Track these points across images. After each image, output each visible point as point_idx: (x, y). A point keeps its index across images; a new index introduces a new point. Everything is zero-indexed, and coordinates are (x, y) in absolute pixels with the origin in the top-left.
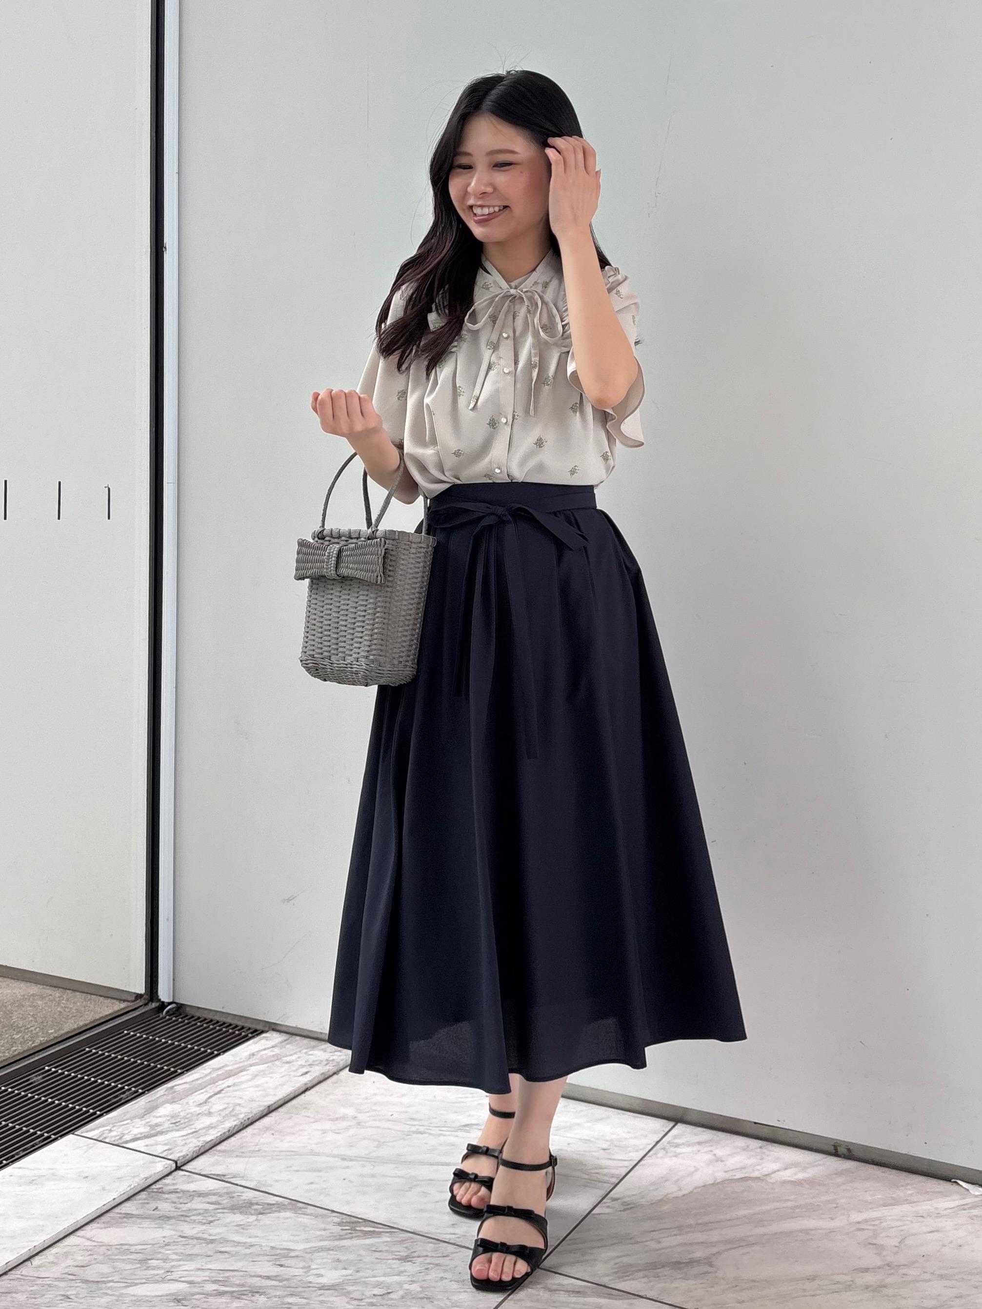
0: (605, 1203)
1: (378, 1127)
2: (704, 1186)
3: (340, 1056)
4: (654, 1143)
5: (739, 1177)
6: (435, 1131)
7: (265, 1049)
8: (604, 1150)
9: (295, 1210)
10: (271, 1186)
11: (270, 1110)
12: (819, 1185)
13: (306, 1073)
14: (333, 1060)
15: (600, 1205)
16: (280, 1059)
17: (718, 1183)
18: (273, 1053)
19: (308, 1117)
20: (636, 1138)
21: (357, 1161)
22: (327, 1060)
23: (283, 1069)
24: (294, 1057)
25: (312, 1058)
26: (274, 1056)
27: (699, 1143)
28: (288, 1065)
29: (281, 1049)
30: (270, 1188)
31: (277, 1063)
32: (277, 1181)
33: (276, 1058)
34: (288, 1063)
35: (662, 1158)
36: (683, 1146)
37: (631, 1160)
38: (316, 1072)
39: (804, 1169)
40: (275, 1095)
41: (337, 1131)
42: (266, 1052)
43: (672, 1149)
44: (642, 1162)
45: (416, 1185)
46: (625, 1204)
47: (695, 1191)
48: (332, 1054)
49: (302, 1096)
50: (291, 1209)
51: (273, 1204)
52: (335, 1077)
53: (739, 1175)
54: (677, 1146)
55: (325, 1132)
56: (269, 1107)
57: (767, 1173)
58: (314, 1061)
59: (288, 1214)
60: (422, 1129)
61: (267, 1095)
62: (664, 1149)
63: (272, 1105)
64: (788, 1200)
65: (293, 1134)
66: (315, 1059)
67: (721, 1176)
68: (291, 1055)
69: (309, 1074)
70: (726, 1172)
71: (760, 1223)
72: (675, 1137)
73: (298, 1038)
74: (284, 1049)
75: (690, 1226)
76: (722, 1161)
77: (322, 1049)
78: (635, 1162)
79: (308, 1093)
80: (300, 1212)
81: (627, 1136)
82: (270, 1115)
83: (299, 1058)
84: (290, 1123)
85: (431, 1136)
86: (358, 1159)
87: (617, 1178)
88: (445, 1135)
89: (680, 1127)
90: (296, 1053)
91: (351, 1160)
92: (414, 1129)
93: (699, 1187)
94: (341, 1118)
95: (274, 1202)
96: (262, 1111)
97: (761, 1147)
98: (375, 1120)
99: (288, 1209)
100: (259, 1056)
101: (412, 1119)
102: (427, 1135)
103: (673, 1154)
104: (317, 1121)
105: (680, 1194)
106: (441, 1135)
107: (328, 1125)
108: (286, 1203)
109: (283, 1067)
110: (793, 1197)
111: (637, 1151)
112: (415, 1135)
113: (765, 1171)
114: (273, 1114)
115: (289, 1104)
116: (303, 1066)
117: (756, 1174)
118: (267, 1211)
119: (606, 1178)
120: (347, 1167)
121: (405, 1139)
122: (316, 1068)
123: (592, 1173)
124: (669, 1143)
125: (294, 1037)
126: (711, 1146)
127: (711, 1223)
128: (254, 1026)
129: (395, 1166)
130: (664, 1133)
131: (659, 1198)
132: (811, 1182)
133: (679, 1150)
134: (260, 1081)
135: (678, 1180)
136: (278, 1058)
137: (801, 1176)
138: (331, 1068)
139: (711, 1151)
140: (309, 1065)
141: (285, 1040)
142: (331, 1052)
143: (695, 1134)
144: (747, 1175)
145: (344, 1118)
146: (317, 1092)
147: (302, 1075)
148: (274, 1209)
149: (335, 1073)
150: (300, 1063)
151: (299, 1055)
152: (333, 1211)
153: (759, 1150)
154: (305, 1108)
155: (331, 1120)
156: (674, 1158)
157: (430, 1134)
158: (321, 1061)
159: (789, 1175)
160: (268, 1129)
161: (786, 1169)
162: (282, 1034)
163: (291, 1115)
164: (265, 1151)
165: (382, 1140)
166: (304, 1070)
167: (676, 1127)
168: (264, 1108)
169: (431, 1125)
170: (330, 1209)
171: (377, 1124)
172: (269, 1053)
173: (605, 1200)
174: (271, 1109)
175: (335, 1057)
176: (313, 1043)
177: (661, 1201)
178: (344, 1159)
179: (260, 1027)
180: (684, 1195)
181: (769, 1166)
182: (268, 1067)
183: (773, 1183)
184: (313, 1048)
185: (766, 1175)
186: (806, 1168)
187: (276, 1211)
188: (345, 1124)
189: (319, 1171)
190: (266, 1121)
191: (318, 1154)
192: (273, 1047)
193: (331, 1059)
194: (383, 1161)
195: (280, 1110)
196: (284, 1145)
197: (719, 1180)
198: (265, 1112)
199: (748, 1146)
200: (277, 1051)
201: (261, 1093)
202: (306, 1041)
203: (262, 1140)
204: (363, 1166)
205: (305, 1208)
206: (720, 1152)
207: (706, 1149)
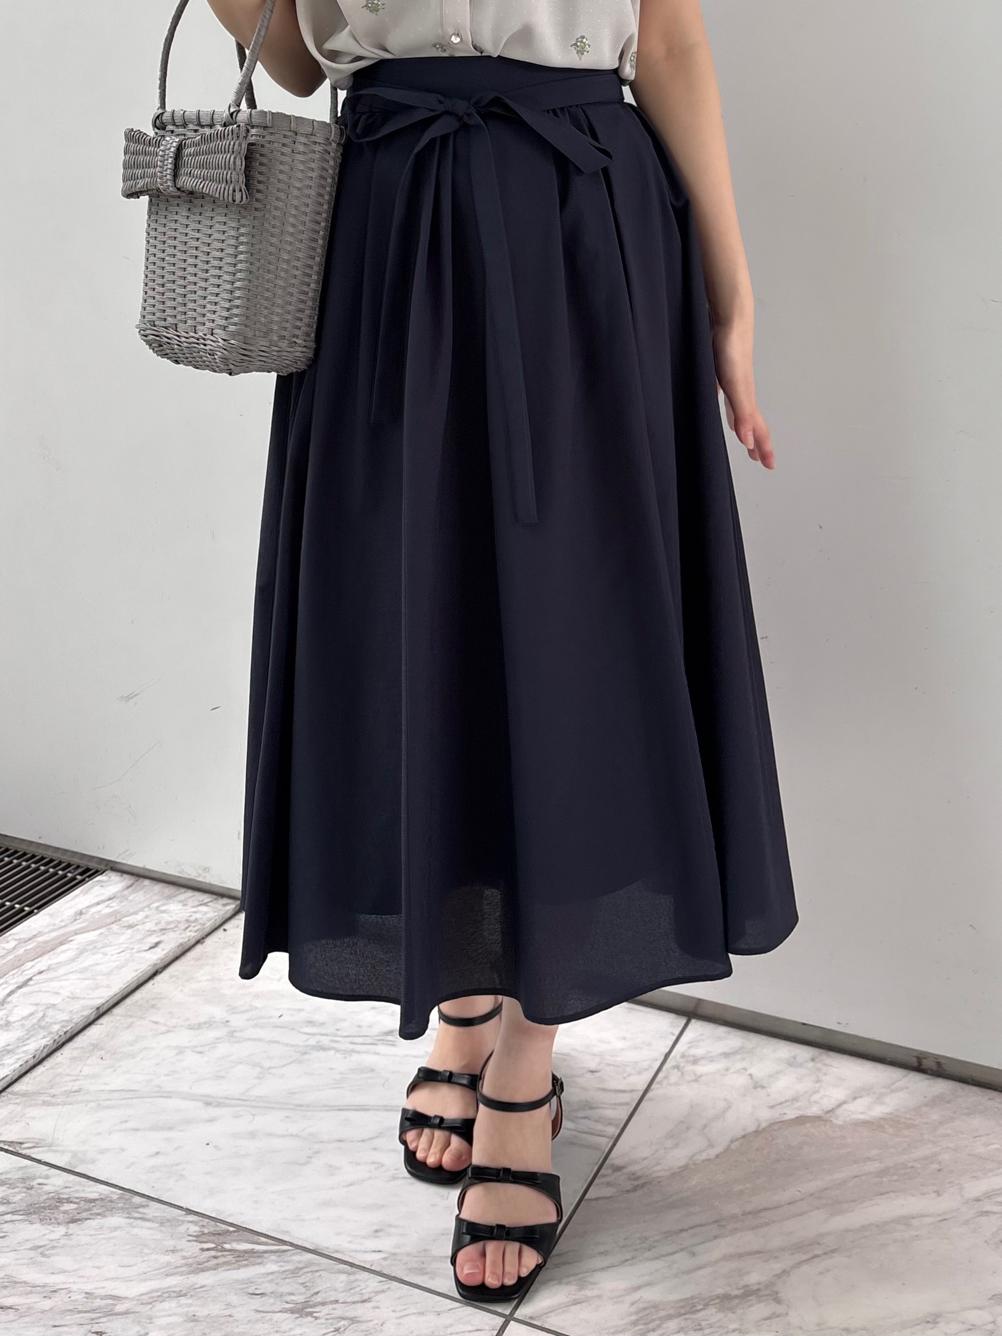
0: (605, 1176)
1: (260, 1040)
2: (744, 1137)
3: (206, 913)
4: (663, 1058)
5: (793, 1116)
6: (345, 1045)
7: (98, 904)
8: (592, 1072)
9: (130, 1210)
10: (93, 1161)
11: (101, 1013)
12: (908, 1127)
13: (157, 945)
14: (196, 920)
15: (596, 1181)
16: (120, 920)
17: (764, 1129)
18: (108, 910)
19: (156, 1023)
20: (635, 1048)
21: (227, 1106)
22: (187, 921)
23: (123, 938)
24: (140, 916)
25: (166, 917)
26: (110, 915)
27: (726, 1055)
28: (130, 931)
29: (122, 902)
30: (91, 1167)
31: (115, 927)
32: (103, 1152)
33: (113, 919)
34: (130, 927)
35: (676, 1084)
36: (704, 1062)
37: (632, 1091)
38: (171, 943)
39: (879, 1100)
40: (108, 986)
41: (199, 1049)
42: (99, 907)
43: (689, 1068)
44: (650, 1095)
45: (317, 1152)
46: (634, 1177)
47: (733, 1146)
48: (195, 909)
49: (149, 985)
50: (122, 1208)
51: (94, 1200)
52: (199, 948)
53: (791, 1114)
54: (695, 1061)
55: (181, 1051)
56: (98, 1009)
57: (830, 1109)
58: (168, 923)
59: (116, 1220)
60: (325, 1041)
61: (97, 987)
62: (677, 1067)
63: (103, 1004)
64: (869, 1159)
65: (133, 1056)
66: (170, 919)
67: (766, 1115)
68: (136, 913)
69: (161, 946)
70: (772, 1107)
71: (836, 1206)
72: (692, 1044)
73: (147, 882)
74: (125, 903)
75: (734, 1218)
76: (763, 1087)
77: (181, 902)
78: (641, 1093)
79: (158, 978)
80: (136, 1215)
81: (620, 1044)
82: (101, 1021)
83: (147, 917)
84: (127, 1036)
85: (338, 1055)
86: (227, 1101)
87: (617, 1125)
88: (358, 1052)
89: (697, 1028)
90: (142, 910)
91: (219, 1105)
92: (312, 1041)
93: (737, 1140)
94: (205, 1023)
95: (94, 1196)
96: (87, 1017)
97: (813, 1060)
98: (255, 1026)
99: (119, 1209)
100: (87, 916)
101: (310, 1023)
102: (332, 1052)
103: (693, 1078)
104: (168, 1031)
105: (712, 1153)
106: (353, 1051)
107: (184, 1038)
108: (115, 1197)
109: (123, 934)
110: (874, 1152)
111: (640, 1073)
112: (316, 1054)
113: (827, 1104)
114: (105, 1020)
115: (128, 1001)
116: (152, 932)
117: (814, 1111)
118: (84, 1215)
119: (599, 1127)
120: (212, 1120)
121: (300, 1062)
122: (171, 935)
123: (577, 1118)
124: (683, 1056)
125: (141, 879)
126: (743, 1059)
127: (765, 1209)
128: (84, 863)
129: (286, 1113)
130: (674, 1038)
131: (682, 1163)
132: (894, 1121)
133: (701, 1069)
134: (88, 960)
135: (705, 1126)
136: (116, 918)
137: (878, 1111)
138: (193, 934)
139: (745, 1069)
140: (162, 930)
141: (128, 887)
142: (193, 907)
143: (719, 1039)
144: (801, 1113)
145: (210, 1024)
146: (171, 977)
147: (151, 948)
148: (95, 1211)
149: (198, 942)
150: (149, 926)
151: (147, 912)
152: (189, 1211)
153: (811, 1064)
154: (153, 1006)
155: (191, 1028)
156: (694, 1084)
157: (337, 1051)
158: (179, 922)
159: (860, 1109)
160: (95, 1047)
161: (855, 1098)
162: (125, 876)
163: (131, 1020)
164: (88, 1092)
165: (267, 1064)
166: (154, 939)
167: (690, 1026)
168: (90, 1011)
169: (339, 1033)
170: (184, 1206)
171: (260, 1033)
172: (104, 909)
173: (602, 1171)
174: (101, 1011)
175: (198, 916)
176: (169, 890)
177: (686, 1167)
178: (208, 1104)
179: (93, 865)
180: (718, 1156)
181: (832, 1095)
182: (101, 934)
183: (841, 1127)
184: (169, 897)
185: (829, 1112)
186: (882, 1095)
187: (98, 1214)
188: (211, 1034)
189: (170, 1129)
190: (94, 1030)
191: (169, 1095)
192: (109, 899)
193: (192, 919)
194: (267, 1105)
195: (116, 1011)
196: (117, 1081)
197: (764, 1125)
198: (92, 1018)
199: (795, 1058)
200: (115, 905)
201: (87, 982)
202: (158, 887)
203: (86, 1070)
204: (237, 1116)
205: (144, 1206)
206: (760, 1070)
207: (739, 1065)
